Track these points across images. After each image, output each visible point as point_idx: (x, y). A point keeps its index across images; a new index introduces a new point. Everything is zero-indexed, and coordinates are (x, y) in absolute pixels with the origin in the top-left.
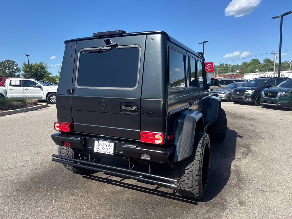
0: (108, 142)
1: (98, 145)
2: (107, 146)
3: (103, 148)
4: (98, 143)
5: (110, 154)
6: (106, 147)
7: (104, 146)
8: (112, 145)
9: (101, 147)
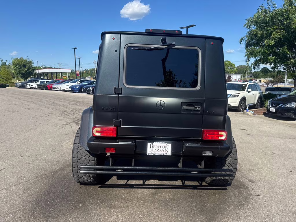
0: (164, 143)
1: (152, 147)
2: (163, 147)
3: (158, 150)
4: (152, 145)
5: (167, 155)
6: (162, 149)
7: (159, 147)
8: (169, 145)
9: (155, 149)
